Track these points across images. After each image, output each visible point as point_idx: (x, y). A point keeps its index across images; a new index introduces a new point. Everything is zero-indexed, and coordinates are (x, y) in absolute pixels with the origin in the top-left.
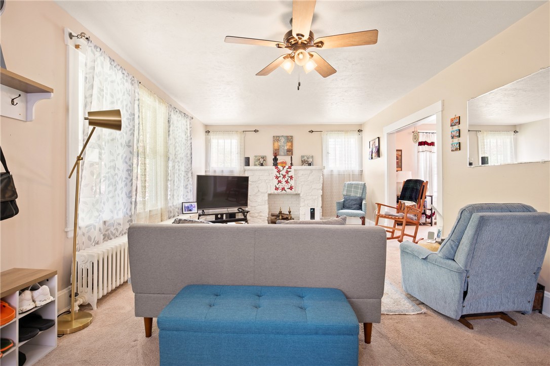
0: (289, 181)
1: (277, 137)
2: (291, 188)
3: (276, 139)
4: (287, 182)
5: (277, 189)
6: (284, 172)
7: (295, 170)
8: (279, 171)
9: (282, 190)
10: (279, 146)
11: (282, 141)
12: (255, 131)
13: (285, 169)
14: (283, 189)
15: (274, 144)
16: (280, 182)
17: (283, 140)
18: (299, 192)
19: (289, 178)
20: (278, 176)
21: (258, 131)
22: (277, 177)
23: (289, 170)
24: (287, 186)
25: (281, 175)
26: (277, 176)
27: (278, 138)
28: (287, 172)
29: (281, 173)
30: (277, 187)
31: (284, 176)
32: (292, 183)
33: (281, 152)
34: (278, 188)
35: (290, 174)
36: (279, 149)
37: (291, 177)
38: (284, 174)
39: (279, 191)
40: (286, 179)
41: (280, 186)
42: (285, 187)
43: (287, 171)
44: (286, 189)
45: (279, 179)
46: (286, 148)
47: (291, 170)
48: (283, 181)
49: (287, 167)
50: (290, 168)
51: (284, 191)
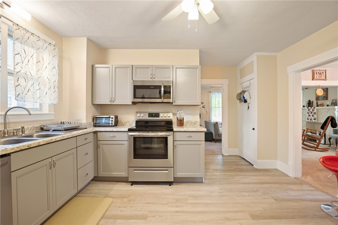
0: (314, 115)
2: (315, 119)
4: (313, 116)
6: (311, 110)
7: (317, 109)
8: (309, 110)
12: (306, 88)
13: (312, 108)
16: (309, 115)
20: (309, 112)
22: (308, 113)
23: (314, 109)
24: (313, 118)
28: (313, 110)
31: (311, 113)
35: (315, 111)
37: (315, 113)
38: (312, 111)
39: (309, 120)
40: (312, 114)
41: (309, 118)
44: (312, 119)
45: (309, 114)
47: (315, 109)
48: (311, 115)
49: (313, 107)
50: (314, 108)
51: (311, 121)
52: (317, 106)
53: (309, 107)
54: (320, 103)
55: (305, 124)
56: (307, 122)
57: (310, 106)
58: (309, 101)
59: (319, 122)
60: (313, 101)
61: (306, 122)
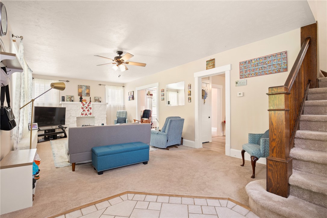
2: (90, 114)
3: (80, 87)
4: (88, 111)
5: (82, 114)
6: (86, 105)
7: (92, 104)
8: (83, 105)
10: (82, 91)
12: (67, 81)
14: (86, 114)
15: (78, 90)
16: (84, 111)
17: (84, 88)
18: (95, 116)
21: (69, 81)
22: (82, 108)
23: (89, 104)
25: (85, 107)
26: (82, 107)
27: (81, 86)
28: (88, 105)
31: (87, 108)
32: (91, 111)
35: (90, 107)
37: (91, 108)
38: (87, 106)
39: (84, 116)
40: (88, 109)
41: (84, 113)
44: (87, 114)
45: (84, 109)
46: (86, 92)
48: (86, 110)
51: (86, 115)
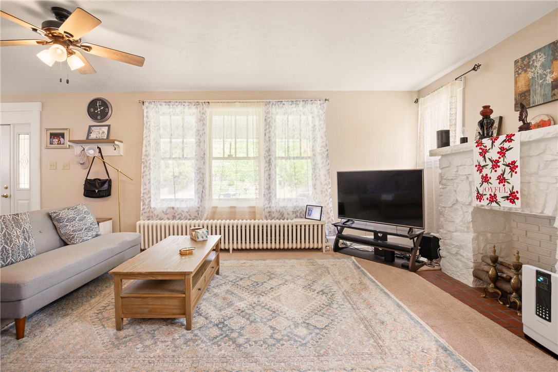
0: (507, 176)
1: (523, 59)
2: (512, 197)
3: (523, 64)
4: (502, 179)
5: (480, 197)
6: (493, 154)
7: (522, 144)
8: (483, 153)
9: (491, 201)
10: (531, 82)
11: (538, 64)
12: (474, 68)
13: (498, 143)
14: (493, 198)
15: (516, 83)
16: (486, 179)
17: (540, 60)
19: (508, 170)
20: (483, 164)
21: (480, 66)
22: (480, 168)
23: (506, 145)
24: (502, 192)
25: (488, 162)
26: (479, 165)
27: (527, 61)
28: (503, 152)
29: (487, 156)
30: (481, 192)
31: (495, 164)
32: (515, 181)
33: (537, 98)
34: (482, 195)
35: (510, 157)
36: (529, 91)
37: (512, 166)
38: (495, 157)
39: (485, 202)
40: (499, 171)
41: (486, 190)
42: (497, 193)
43: (502, 149)
44: (499, 199)
45: (485, 172)
46: (549, 80)
47: (512, 144)
48: (493, 177)
49: (502, 137)
50: (509, 139)
51: (494, 204)
52: (521, 129)
53: (482, 136)
54: (538, 120)
55: (469, 218)
56: (477, 210)
57: (488, 136)
58: (486, 112)
59: (536, 212)
60: (501, 118)
61: (471, 209)
